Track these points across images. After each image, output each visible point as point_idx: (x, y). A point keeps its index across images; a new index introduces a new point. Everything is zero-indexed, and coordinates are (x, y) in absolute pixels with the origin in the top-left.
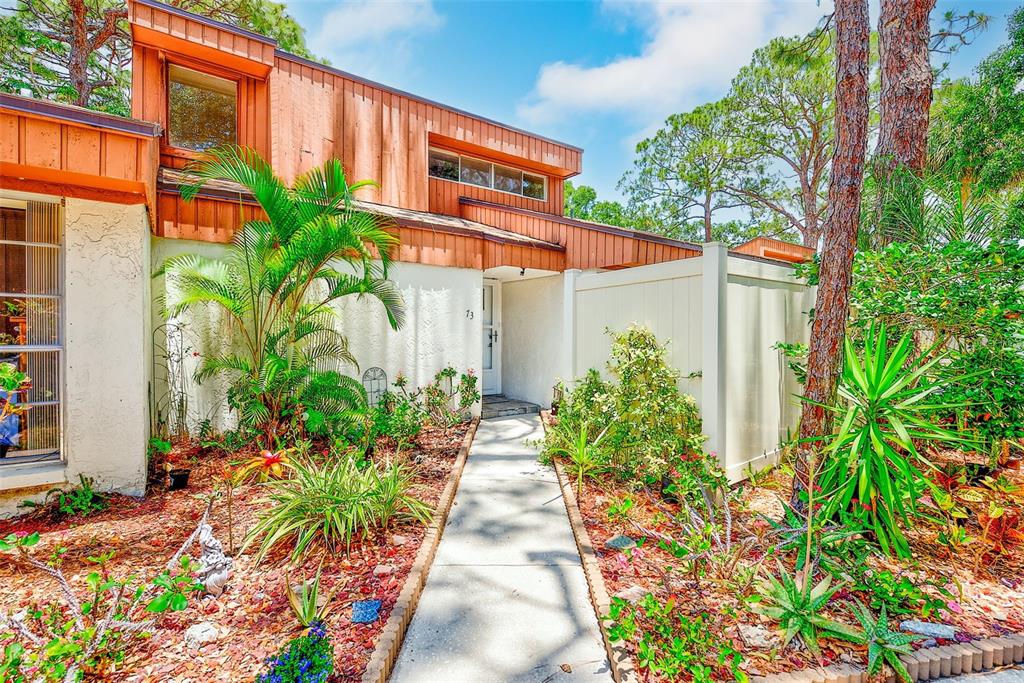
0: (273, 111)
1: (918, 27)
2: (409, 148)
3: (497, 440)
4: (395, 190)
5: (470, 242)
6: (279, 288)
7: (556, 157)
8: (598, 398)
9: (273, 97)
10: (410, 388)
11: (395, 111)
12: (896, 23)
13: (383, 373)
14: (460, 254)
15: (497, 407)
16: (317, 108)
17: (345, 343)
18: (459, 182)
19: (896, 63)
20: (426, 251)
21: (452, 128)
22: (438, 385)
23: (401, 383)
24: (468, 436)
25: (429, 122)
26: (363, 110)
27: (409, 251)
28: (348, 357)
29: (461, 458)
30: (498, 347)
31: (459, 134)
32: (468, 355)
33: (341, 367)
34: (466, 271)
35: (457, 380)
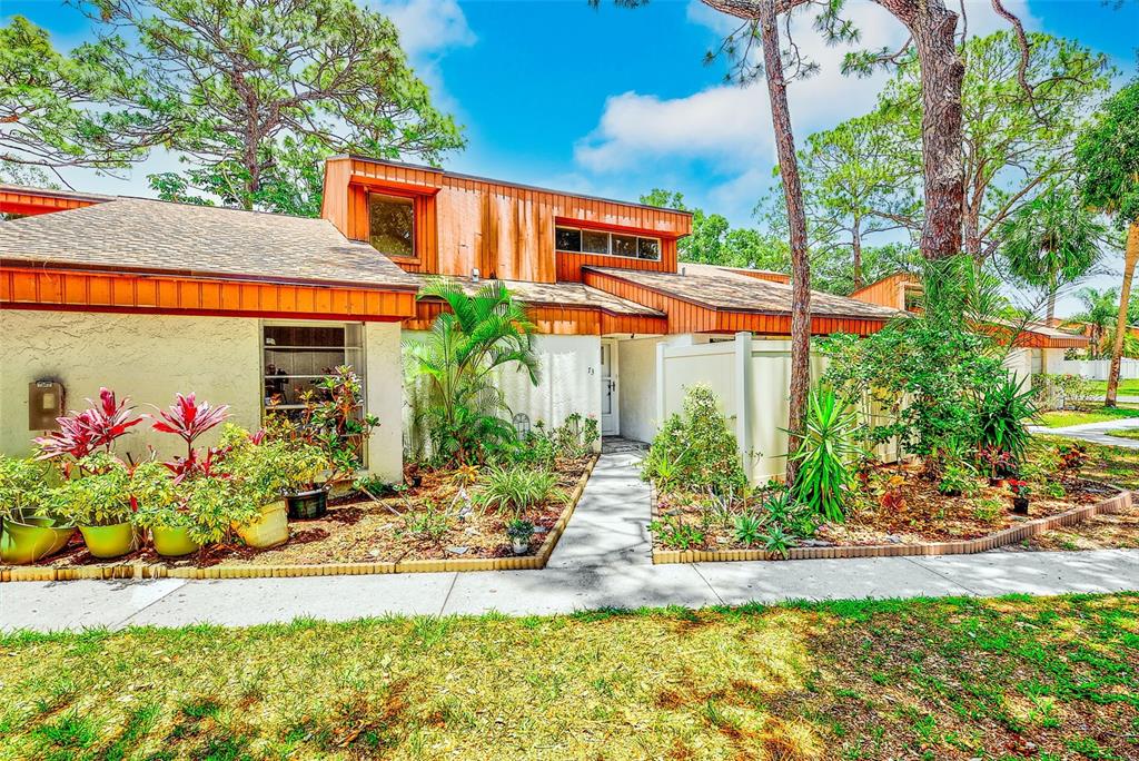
0: (439, 217)
1: (950, 133)
2: (540, 233)
3: (613, 467)
4: (529, 268)
5: (590, 314)
6: (463, 360)
7: (668, 223)
8: (678, 433)
9: (439, 206)
10: (547, 429)
11: (529, 203)
12: (932, 130)
13: (527, 418)
14: (583, 324)
15: (614, 445)
16: (470, 210)
17: (501, 395)
18: (582, 253)
19: (933, 163)
20: (557, 324)
21: (575, 210)
22: (567, 426)
23: (540, 425)
24: (591, 464)
25: (556, 208)
26: (503, 206)
27: (545, 326)
28: (502, 405)
29: (585, 476)
30: (616, 395)
31: (580, 215)
32: (590, 403)
33: (498, 413)
34: (587, 337)
35: (582, 423)
